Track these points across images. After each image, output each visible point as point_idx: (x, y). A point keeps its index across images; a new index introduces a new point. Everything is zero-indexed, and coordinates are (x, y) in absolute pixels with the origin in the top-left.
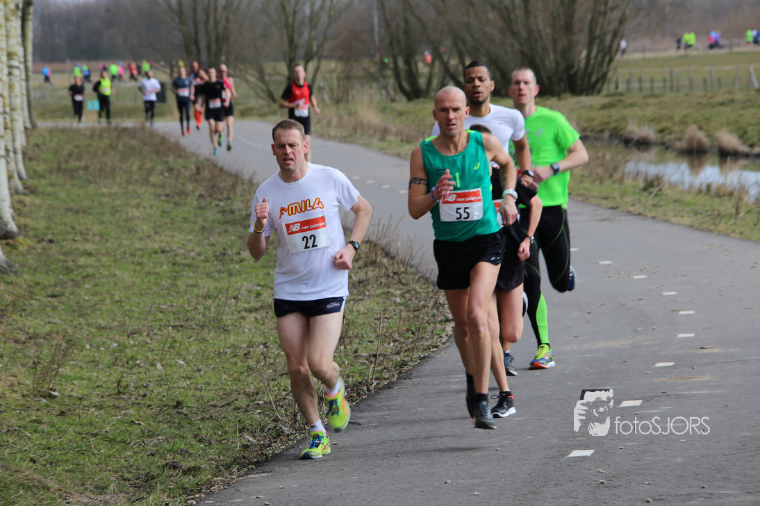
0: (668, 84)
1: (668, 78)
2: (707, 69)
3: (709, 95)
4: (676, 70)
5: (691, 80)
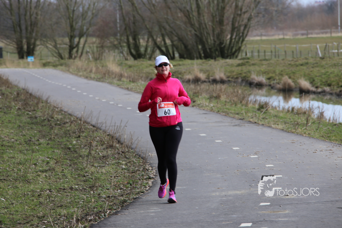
0: (274, 53)
1: (273, 50)
2: (295, 46)
3: (295, 60)
4: (277, 46)
5: (285, 52)
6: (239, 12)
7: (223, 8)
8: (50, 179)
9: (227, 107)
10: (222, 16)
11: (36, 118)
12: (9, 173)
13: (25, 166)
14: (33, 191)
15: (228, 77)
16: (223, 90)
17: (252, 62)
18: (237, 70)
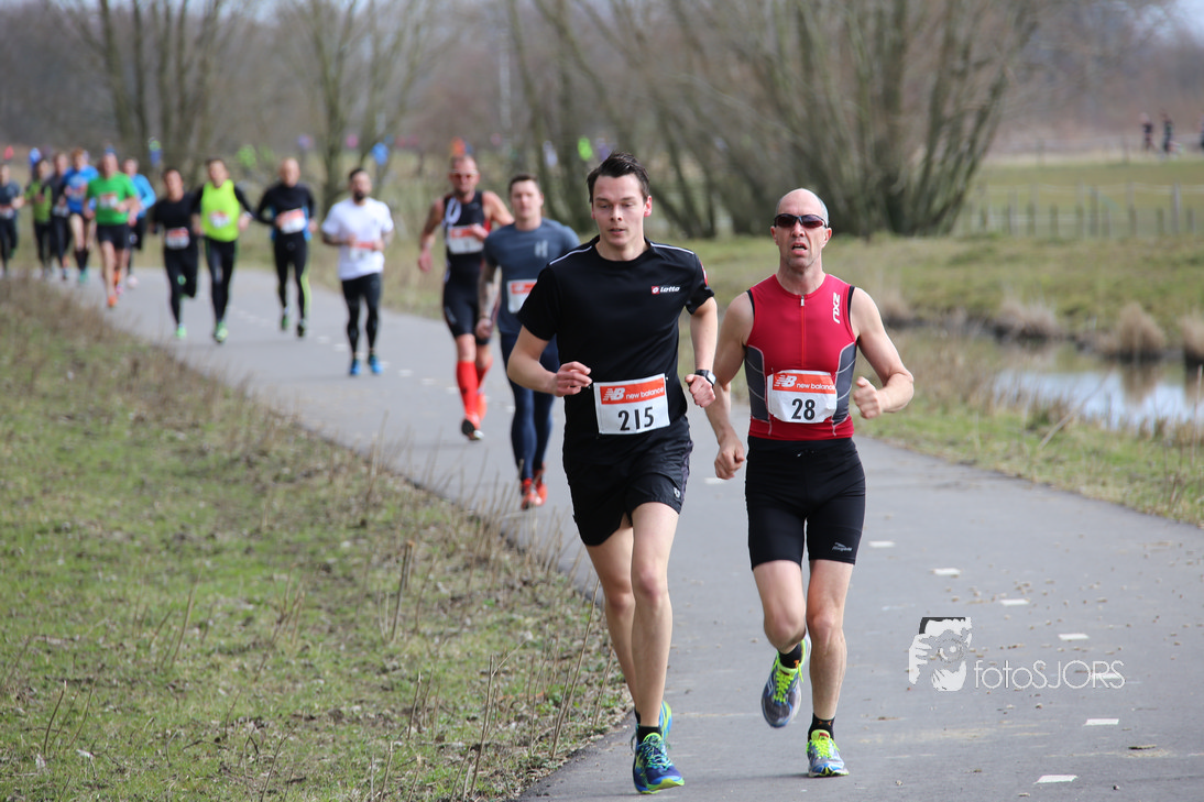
6: (959, 64)
7: (900, 48)
8: (256, 680)
10: (893, 75)
11: (202, 453)
12: (105, 659)
13: (164, 631)
14: (195, 724)
15: (916, 306)
17: (1004, 249)
18: (948, 280)
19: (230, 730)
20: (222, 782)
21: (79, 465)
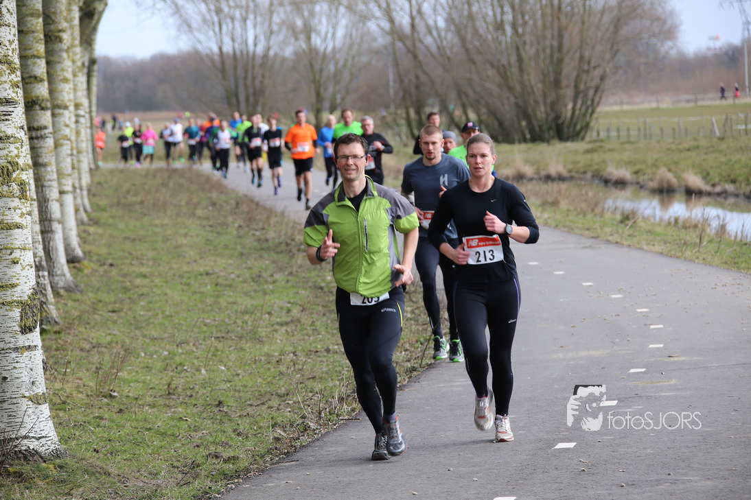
0: (642, 132)
1: (642, 127)
2: (676, 120)
3: (678, 142)
4: (649, 120)
5: (662, 129)
6: (586, 67)
7: (560, 61)
8: (293, 336)
9: (571, 218)
10: (558, 73)
11: (267, 240)
12: (229, 328)
13: (253, 316)
14: (268, 355)
15: (570, 171)
16: (563, 192)
17: (607, 146)
18: (584, 160)
19: (283, 357)
20: (280, 379)
21: (215, 246)
